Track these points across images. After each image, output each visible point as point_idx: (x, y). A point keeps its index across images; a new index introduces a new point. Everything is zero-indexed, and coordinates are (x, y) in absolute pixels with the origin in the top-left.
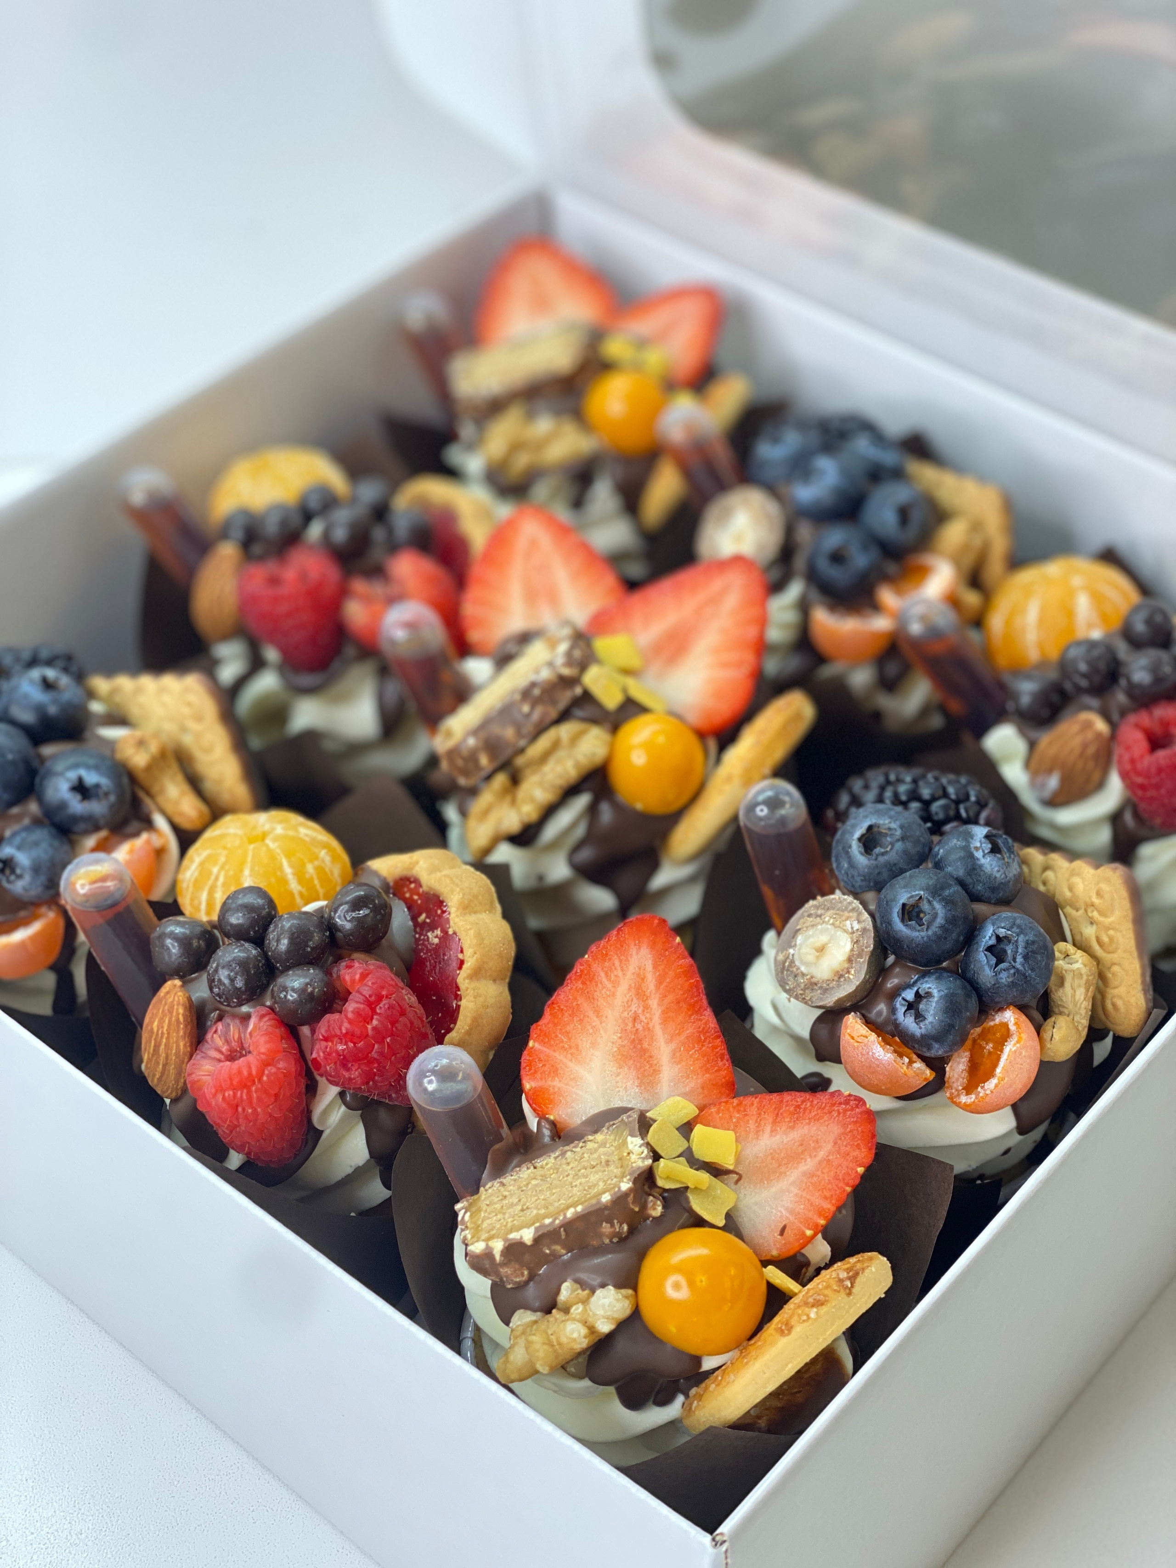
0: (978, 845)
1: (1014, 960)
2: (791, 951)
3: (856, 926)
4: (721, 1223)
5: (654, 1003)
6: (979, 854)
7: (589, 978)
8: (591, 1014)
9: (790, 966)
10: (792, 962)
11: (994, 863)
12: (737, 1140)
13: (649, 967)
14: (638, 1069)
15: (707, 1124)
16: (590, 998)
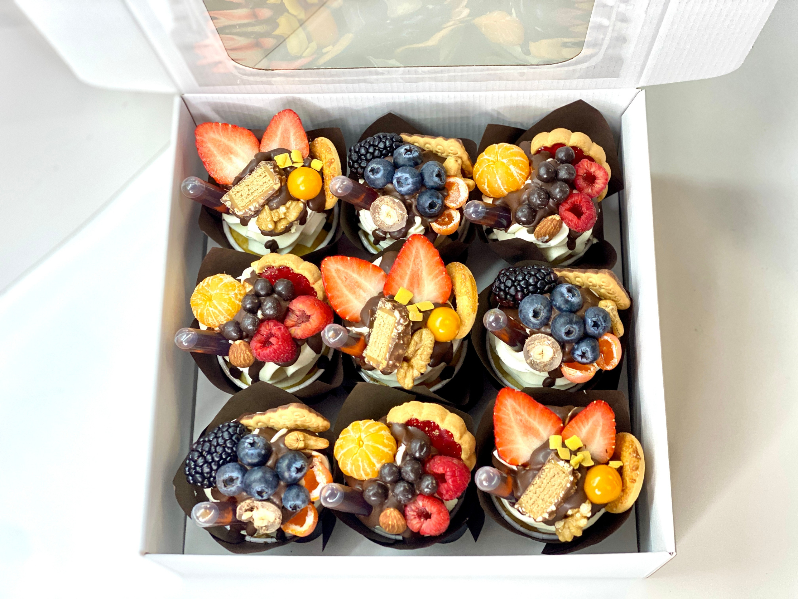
0: (567, 295)
1: (602, 325)
2: (531, 358)
3: (550, 342)
4: (592, 463)
5: (523, 413)
6: (570, 299)
7: (500, 419)
8: (509, 428)
9: (534, 363)
10: (534, 361)
11: (576, 299)
12: (578, 436)
13: (515, 404)
14: (532, 434)
15: (567, 439)
16: (505, 424)
